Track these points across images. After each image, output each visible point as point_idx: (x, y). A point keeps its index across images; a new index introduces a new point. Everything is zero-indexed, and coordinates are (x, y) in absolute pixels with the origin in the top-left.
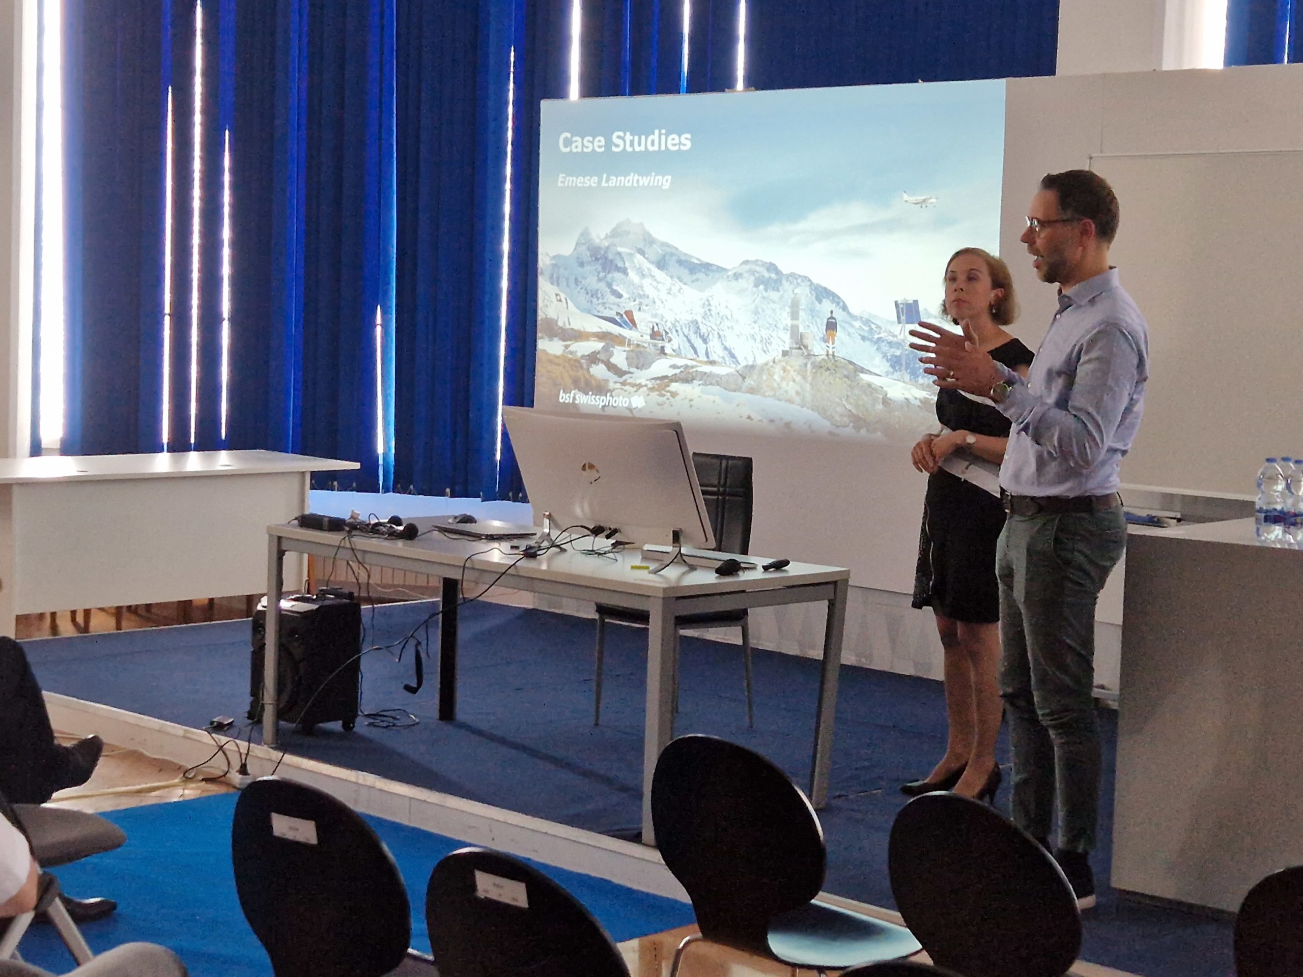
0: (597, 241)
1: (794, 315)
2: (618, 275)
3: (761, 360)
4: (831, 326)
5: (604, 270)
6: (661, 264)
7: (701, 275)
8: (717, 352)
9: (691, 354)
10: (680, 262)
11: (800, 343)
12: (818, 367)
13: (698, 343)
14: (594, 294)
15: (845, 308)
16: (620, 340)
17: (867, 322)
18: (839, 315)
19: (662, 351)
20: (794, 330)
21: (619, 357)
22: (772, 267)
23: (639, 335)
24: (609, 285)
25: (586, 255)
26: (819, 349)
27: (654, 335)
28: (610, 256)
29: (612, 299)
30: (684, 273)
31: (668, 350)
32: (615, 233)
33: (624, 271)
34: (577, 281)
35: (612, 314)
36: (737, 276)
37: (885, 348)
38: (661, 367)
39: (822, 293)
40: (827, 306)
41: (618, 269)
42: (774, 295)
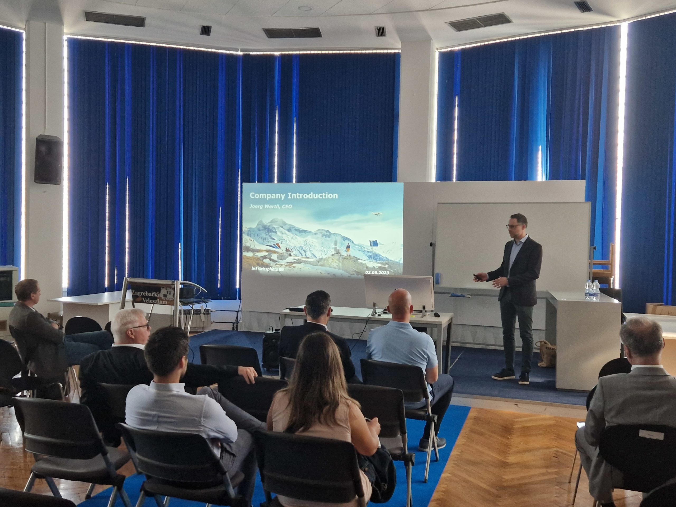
0: (265, 224)
1: (336, 244)
3: (324, 257)
4: (348, 247)
5: (268, 232)
6: (289, 230)
7: (303, 234)
8: (309, 254)
9: (300, 255)
10: (296, 230)
11: (338, 252)
12: (344, 258)
13: (303, 252)
14: (265, 239)
16: (275, 252)
17: (360, 246)
19: (290, 255)
20: (336, 249)
21: (274, 257)
22: (327, 231)
23: (282, 250)
24: (270, 236)
25: (261, 228)
26: (344, 254)
27: (287, 250)
28: (270, 228)
29: (272, 240)
30: (298, 233)
31: (292, 254)
32: (272, 221)
33: (276, 232)
34: (258, 235)
35: (272, 245)
36: (316, 234)
37: (366, 253)
38: (290, 259)
39: (345, 238)
41: (274, 232)
42: (328, 239)
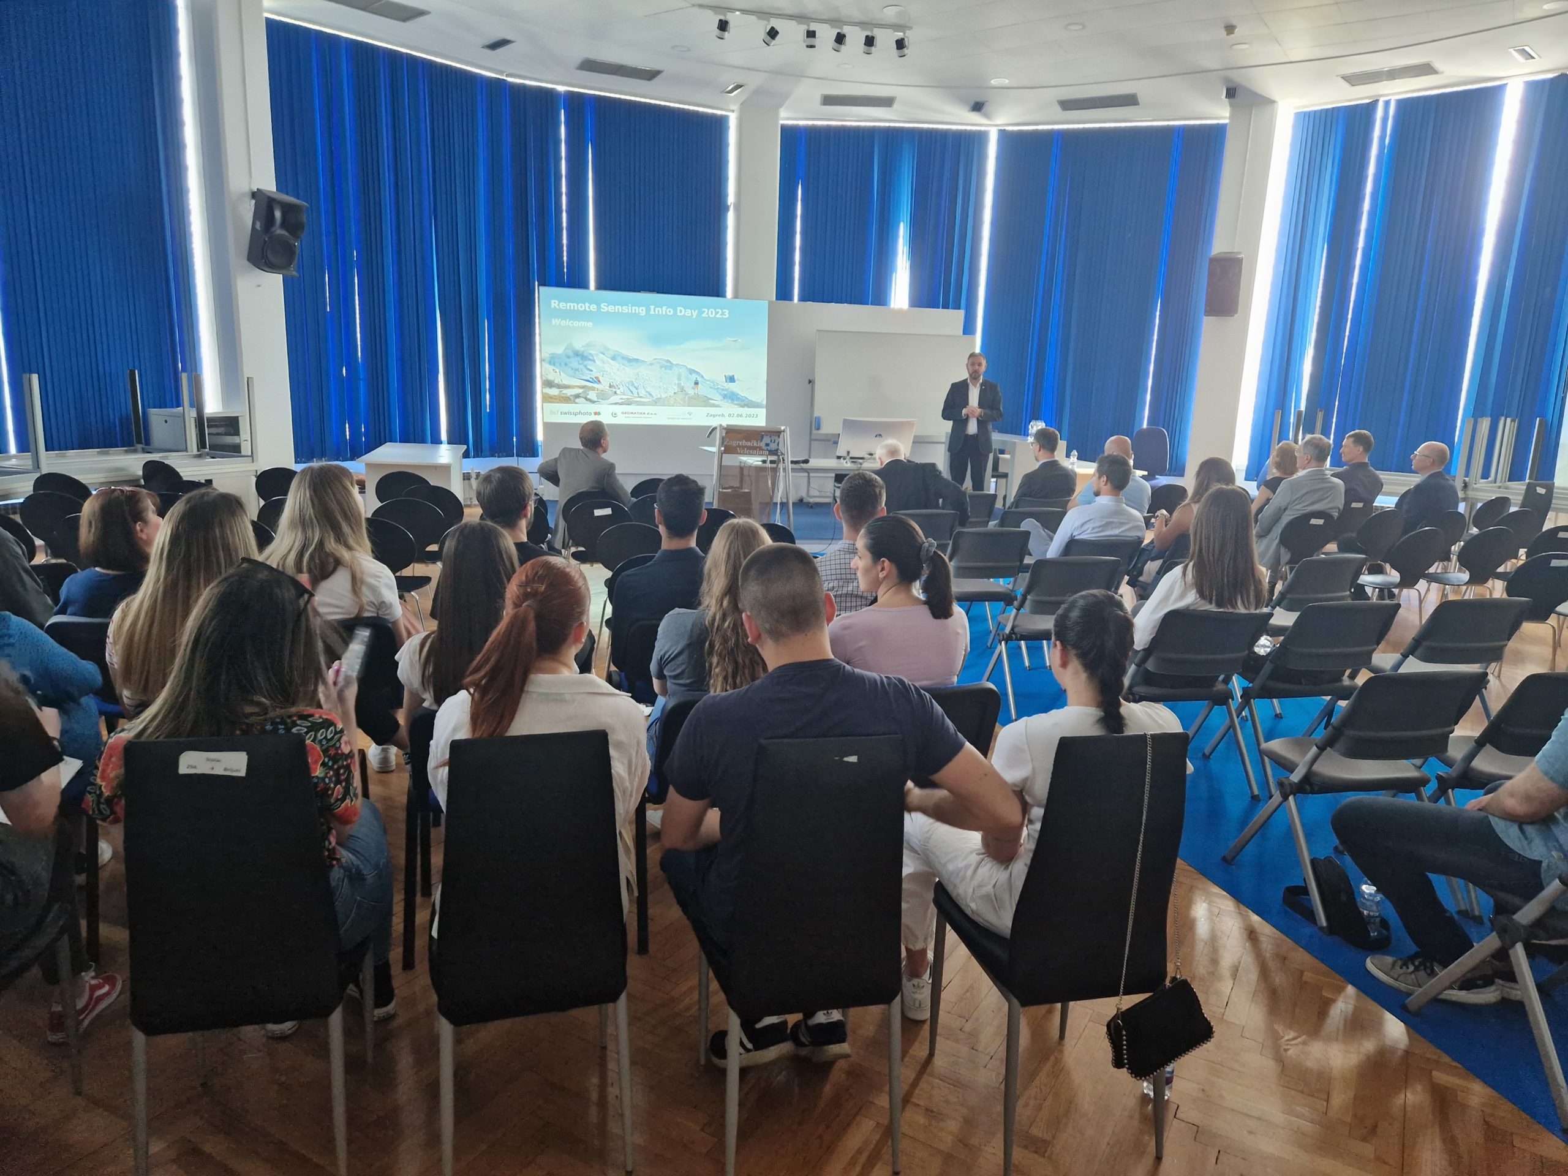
0: (577, 348)
1: (679, 379)
2: (590, 362)
3: (663, 396)
4: (696, 383)
5: (582, 359)
6: (614, 358)
7: (634, 363)
8: (643, 393)
9: (630, 394)
10: (623, 358)
11: (682, 390)
12: (691, 398)
13: (634, 390)
14: (577, 370)
15: (702, 377)
16: (593, 389)
17: (713, 382)
18: (699, 379)
19: (615, 393)
20: (679, 384)
21: (592, 395)
22: (668, 361)
23: (604, 386)
24: (585, 366)
25: (571, 354)
26: (691, 392)
27: (610, 386)
28: (585, 354)
29: (588, 372)
30: (625, 362)
31: (618, 392)
32: (588, 345)
33: (594, 361)
34: (566, 364)
35: (588, 378)
36: (651, 364)
37: (720, 391)
38: (615, 399)
39: (691, 371)
40: (694, 377)
41: (590, 360)
42: (668, 371)
